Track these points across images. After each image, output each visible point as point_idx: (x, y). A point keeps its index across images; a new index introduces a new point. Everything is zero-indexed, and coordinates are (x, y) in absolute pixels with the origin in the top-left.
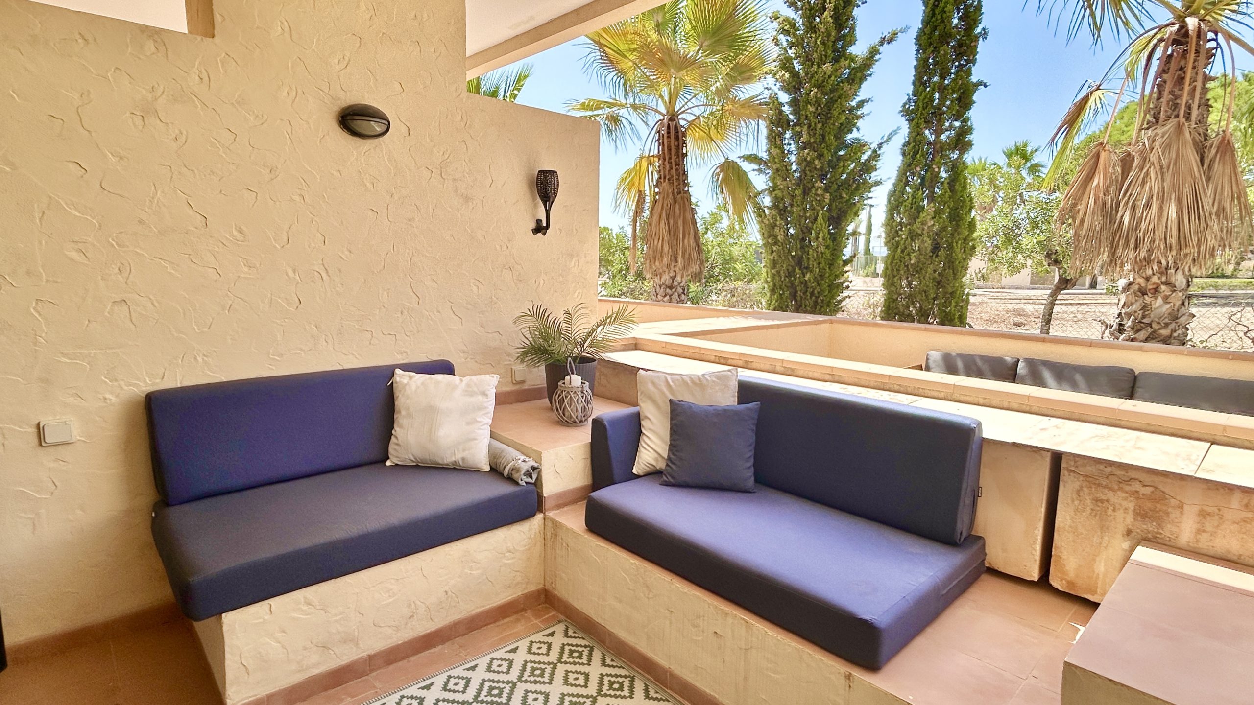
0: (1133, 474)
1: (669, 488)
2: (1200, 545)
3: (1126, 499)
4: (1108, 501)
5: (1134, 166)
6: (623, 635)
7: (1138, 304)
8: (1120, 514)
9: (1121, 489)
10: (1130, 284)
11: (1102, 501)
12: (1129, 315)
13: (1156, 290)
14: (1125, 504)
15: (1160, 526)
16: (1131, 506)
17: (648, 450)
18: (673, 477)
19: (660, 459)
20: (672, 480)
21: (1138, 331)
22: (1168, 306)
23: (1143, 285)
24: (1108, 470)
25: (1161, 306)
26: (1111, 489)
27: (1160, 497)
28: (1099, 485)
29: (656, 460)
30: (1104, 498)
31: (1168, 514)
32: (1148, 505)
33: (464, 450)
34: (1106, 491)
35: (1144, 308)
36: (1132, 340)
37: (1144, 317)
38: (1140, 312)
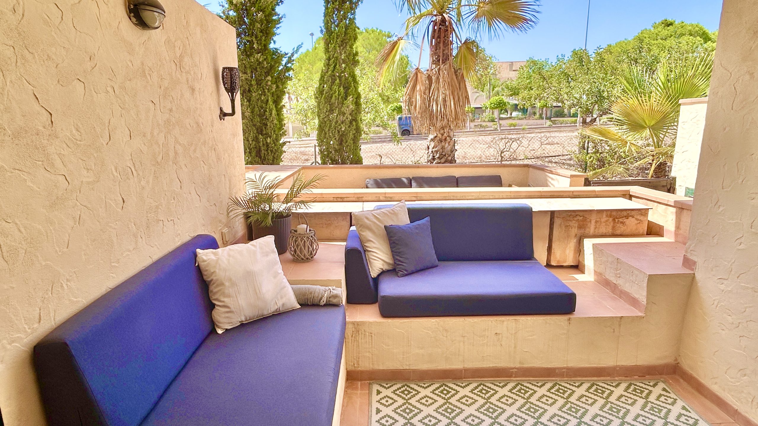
0: (577, 213)
1: (406, 277)
2: (596, 233)
3: (575, 223)
4: (569, 225)
5: (433, 81)
6: (424, 367)
7: (440, 146)
8: (573, 229)
9: (574, 220)
10: (436, 137)
11: (568, 226)
12: (437, 152)
13: (445, 139)
14: (575, 225)
15: (585, 230)
16: (576, 225)
17: (378, 261)
18: (406, 271)
19: (385, 264)
20: (406, 272)
21: (441, 158)
22: (450, 146)
23: (441, 137)
24: (570, 214)
25: (448, 147)
26: (571, 221)
27: (585, 219)
28: (567, 220)
29: (383, 265)
30: (568, 225)
31: (587, 225)
32: (582, 223)
33: (282, 298)
34: (569, 222)
35: (443, 148)
36: (439, 163)
37: (442, 152)
38: (441, 150)
